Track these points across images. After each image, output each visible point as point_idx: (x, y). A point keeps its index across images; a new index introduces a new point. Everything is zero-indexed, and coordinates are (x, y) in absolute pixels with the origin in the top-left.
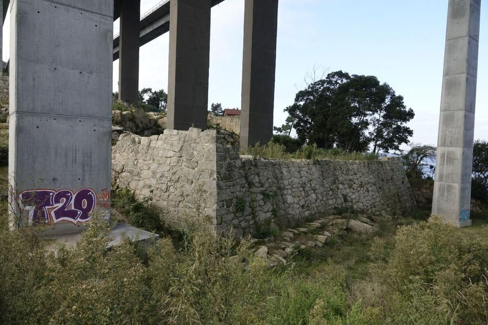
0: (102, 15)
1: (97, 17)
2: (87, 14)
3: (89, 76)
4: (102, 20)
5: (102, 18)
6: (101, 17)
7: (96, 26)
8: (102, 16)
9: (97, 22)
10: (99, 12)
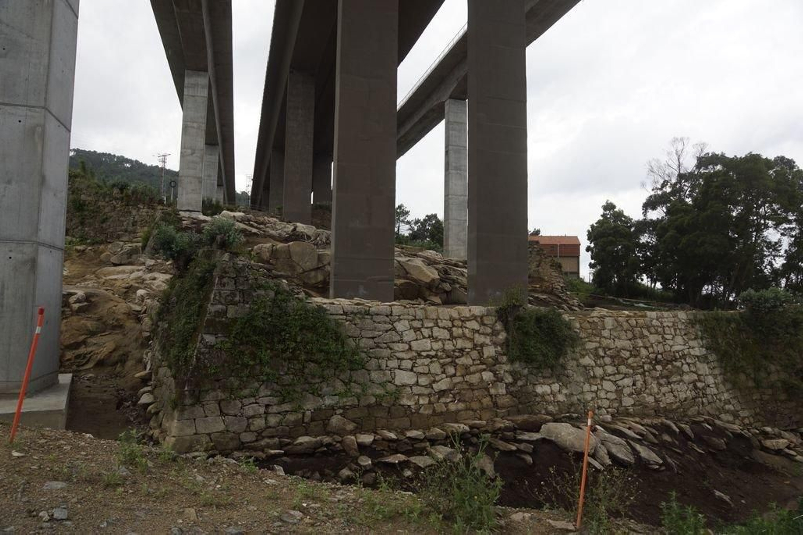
0: (29, 106)
1: (21, 111)
2: (6, 108)
3: (5, 187)
4: (29, 113)
5: (29, 110)
6: (27, 110)
7: (20, 121)
8: (28, 108)
9: (21, 116)
10: (25, 104)
